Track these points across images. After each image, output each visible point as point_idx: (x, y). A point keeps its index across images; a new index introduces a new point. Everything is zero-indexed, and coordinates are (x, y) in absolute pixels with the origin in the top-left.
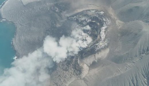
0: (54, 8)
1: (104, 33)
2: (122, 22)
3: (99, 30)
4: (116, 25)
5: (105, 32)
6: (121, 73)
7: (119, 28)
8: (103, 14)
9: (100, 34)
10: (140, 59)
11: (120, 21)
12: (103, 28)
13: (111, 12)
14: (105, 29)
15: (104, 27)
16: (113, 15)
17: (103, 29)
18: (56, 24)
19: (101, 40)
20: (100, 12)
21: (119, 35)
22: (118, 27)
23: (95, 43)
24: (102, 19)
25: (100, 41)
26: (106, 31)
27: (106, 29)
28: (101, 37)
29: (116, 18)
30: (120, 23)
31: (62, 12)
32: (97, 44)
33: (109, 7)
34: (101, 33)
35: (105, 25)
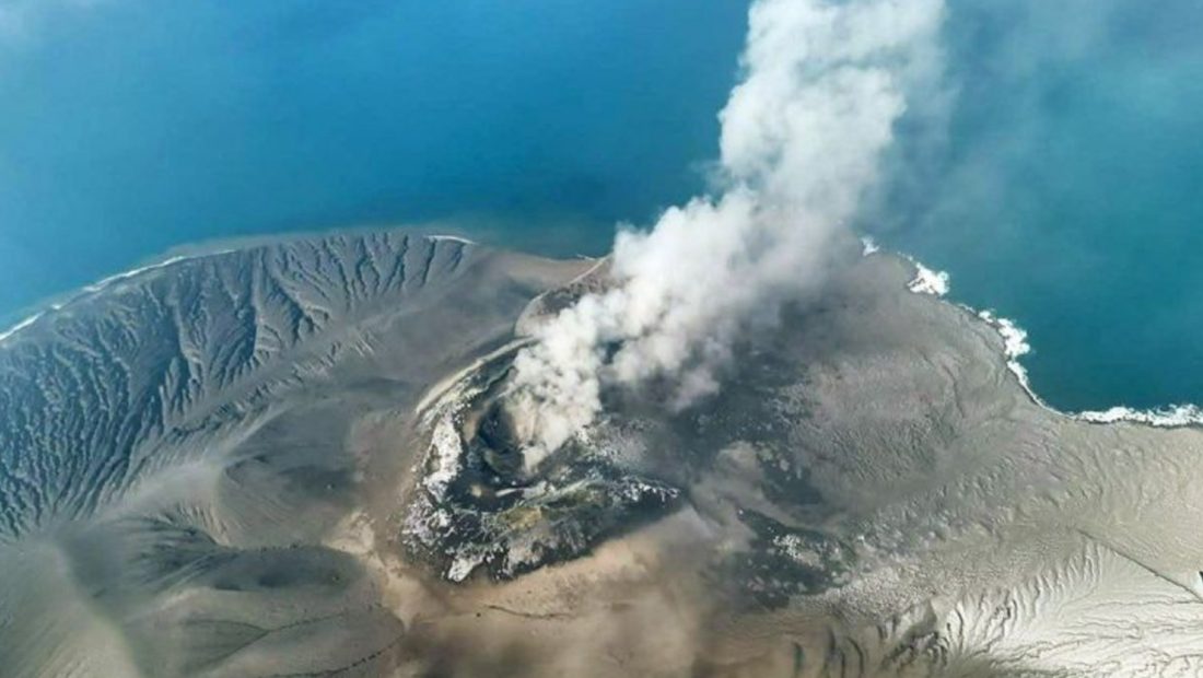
0: (825, 557)
1: (443, 449)
2: (337, 545)
3: (470, 460)
4: (372, 526)
5: (435, 456)
6: (359, 328)
7: (355, 515)
8: (452, 557)
9: (463, 443)
10: (263, 392)
11: (352, 548)
12: (444, 473)
13: (402, 591)
14: (438, 470)
15: (442, 482)
16: (392, 577)
17: (449, 469)
18: (759, 457)
19: (454, 416)
20: (472, 564)
21: (359, 477)
22: (361, 517)
23: (486, 395)
24: (455, 518)
25: (459, 412)
26: (429, 462)
27: (429, 470)
28: (458, 428)
29: (376, 562)
30: (352, 538)
31: (754, 544)
32: (474, 391)
33: (415, 621)
34: (456, 451)
35: (436, 489)
